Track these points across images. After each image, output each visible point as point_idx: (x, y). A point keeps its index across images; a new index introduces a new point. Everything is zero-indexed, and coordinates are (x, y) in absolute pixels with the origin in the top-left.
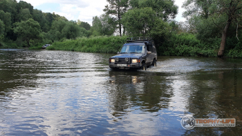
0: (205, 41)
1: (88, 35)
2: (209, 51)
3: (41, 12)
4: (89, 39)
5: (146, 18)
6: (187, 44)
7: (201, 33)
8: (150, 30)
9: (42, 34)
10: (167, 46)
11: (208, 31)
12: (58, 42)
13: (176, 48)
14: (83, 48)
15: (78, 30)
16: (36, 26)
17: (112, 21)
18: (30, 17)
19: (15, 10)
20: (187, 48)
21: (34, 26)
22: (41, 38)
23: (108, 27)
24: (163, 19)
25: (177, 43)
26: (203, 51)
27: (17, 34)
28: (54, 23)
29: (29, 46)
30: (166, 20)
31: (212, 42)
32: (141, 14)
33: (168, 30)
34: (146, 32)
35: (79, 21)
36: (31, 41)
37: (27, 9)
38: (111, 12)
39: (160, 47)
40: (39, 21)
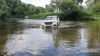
0: (96, 14)
3: (25, 3)
4: (44, 14)
5: (69, 4)
6: (88, 15)
7: (94, 10)
8: (71, 9)
9: (25, 13)
10: (78, 16)
11: (97, 9)
12: (32, 16)
13: (83, 17)
14: (42, 18)
15: (40, 10)
16: (23, 9)
17: (54, 6)
18: (20, 6)
21: (22, 9)
22: (25, 14)
23: (52, 9)
25: (83, 15)
26: (95, 18)
28: (30, 7)
29: (20, 17)
30: (78, 5)
31: (99, 14)
32: (67, 2)
33: (79, 9)
34: (69, 10)
35: (40, 7)
36: (21, 15)
37: (19, 2)
38: (53, 2)
39: (75, 17)
40: (24, 7)
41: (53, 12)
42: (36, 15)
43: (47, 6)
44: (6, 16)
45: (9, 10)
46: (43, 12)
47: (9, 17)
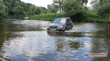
0: (101, 15)
1: (45, 13)
2: (103, 20)
3: (24, 2)
4: (46, 15)
5: (73, 5)
6: (92, 17)
7: (100, 12)
8: (75, 10)
9: (25, 13)
10: (83, 18)
11: (103, 11)
12: (32, 16)
13: (87, 19)
14: (43, 19)
15: (41, 11)
16: (23, 9)
17: (56, 7)
18: (19, 5)
19: (13, 2)
20: (92, 19)
21: (21, 9)
22: (24, 14)
23: (55, 9)
24: (81, 5)
25: (88, 16)
26: (100, 20)
27: (14, 12)
28: (30, 7)
29: (19, 18)
30: (82, 6)
31: (105, 16)
32: (71, 3)
33: (83, 11)
34: (73, 11)
35: (41, 7)
36: (20, 15)
37: (18, 2)
38: (56, 2)
39: (80, 18)
40: (23, 7)
41: (56, 12)
42: (36, 15)
43: (49, 6)
44: (2, 16)
45: (6, 9)
47: (6, 17)
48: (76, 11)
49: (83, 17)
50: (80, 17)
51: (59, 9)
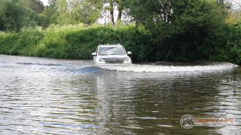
10: (213, 46)
46: (36, 19)
48: (185, 18)
49: (214, 43)
50: (199, 45)
51: (107, 8)
